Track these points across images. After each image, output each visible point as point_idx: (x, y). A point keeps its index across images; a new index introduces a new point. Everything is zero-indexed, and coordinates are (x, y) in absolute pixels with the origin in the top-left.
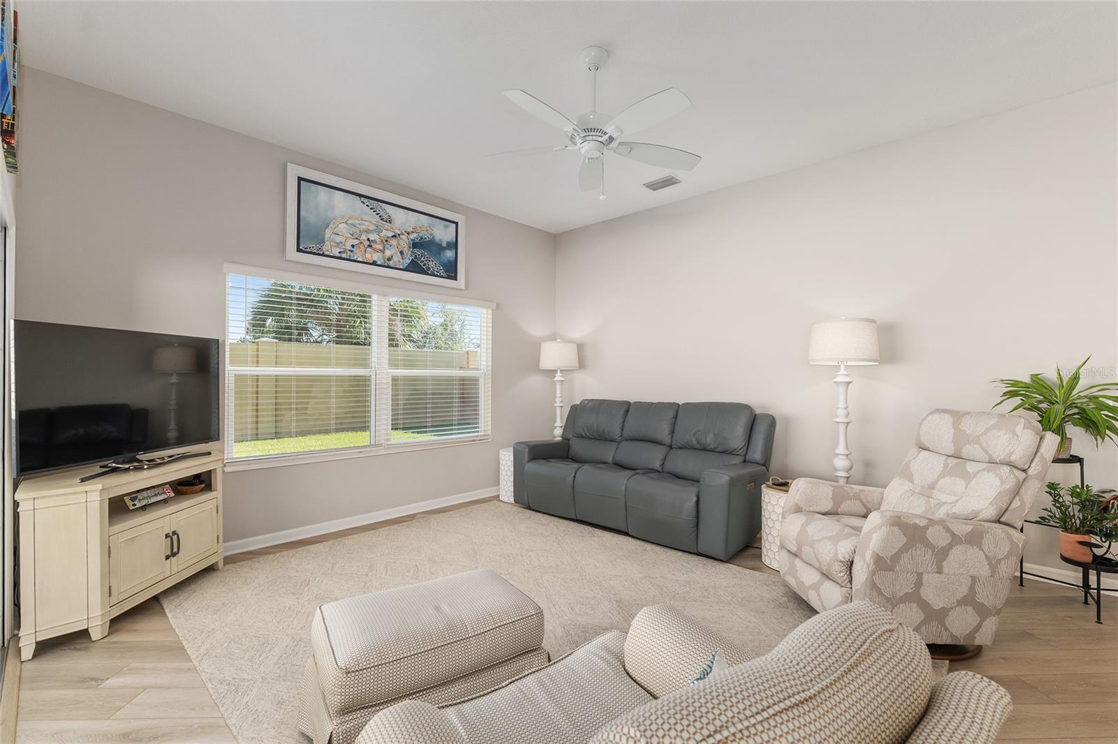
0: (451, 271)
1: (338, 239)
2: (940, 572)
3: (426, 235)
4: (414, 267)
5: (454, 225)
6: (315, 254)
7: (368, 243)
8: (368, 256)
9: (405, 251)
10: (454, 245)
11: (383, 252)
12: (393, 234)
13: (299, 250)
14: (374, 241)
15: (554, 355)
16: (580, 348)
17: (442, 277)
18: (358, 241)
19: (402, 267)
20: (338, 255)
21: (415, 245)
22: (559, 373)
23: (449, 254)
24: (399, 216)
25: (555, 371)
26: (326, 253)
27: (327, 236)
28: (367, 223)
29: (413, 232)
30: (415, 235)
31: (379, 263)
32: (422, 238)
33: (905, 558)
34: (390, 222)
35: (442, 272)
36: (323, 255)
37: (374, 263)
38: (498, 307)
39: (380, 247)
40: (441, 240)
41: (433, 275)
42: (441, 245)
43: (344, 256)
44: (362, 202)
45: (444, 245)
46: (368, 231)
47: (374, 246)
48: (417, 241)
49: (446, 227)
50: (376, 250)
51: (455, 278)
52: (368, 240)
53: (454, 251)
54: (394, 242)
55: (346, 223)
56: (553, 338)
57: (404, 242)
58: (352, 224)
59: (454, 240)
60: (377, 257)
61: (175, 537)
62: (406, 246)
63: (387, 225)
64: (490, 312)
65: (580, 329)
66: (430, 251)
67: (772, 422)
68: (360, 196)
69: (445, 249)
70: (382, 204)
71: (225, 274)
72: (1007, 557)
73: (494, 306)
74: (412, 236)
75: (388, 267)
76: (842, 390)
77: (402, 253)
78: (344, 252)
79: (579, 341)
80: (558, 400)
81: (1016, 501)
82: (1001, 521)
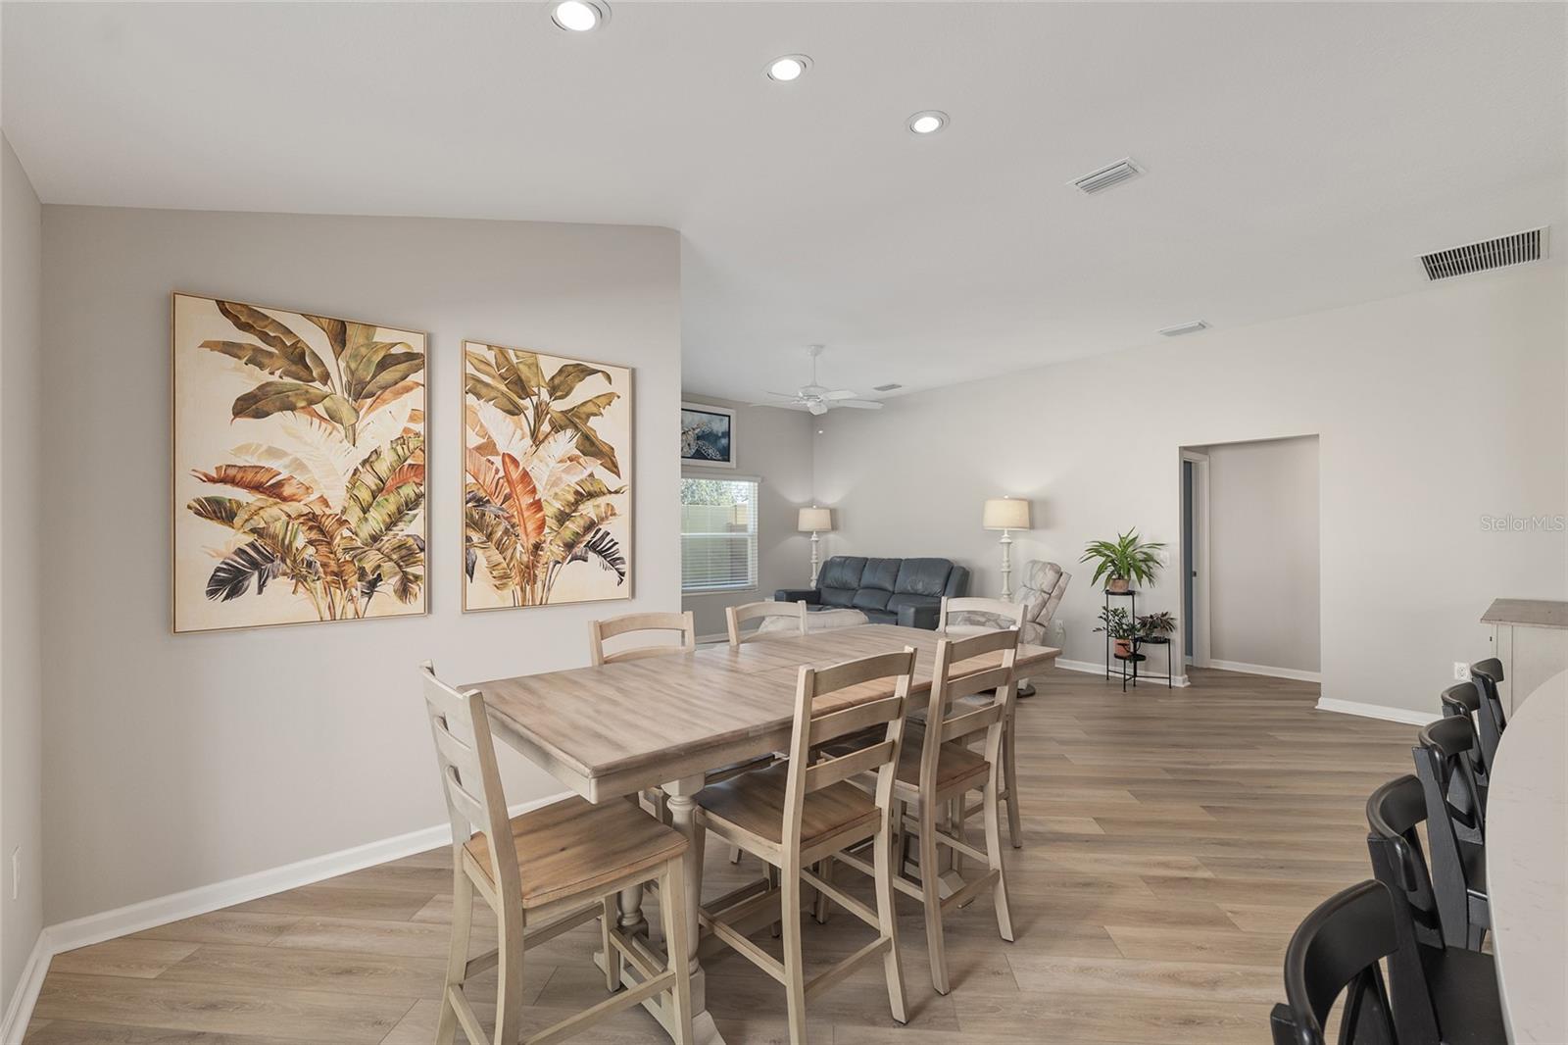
0: (725, 455)
3: (707, 430)
4: (699, 455)
5: (727, 418)
9: (692, 442)
10: (727, 434)
15: (809, 519)
16: (833, 512)
17: (719, 460)
19: (689, 456)
21: (698, 438)
22: (815, 535)
23: (724, 441)
24: (687, 419)
25: (812, 533)
29: (697, 428)
30: (698, 430)
32: (703, 432)
35: (718, 457)
38: (762, 481)
40: (717, 432)
41: (712, 459)
42: (716, 436)
45: (720, 435)
48: (700, 434)
49: (721, 420)
51: (729, 461)
53: (727, 438)
56: (810, 505)
57: (691, 437)
59: (727, 430)
62: (692, 439)
64: (756, 484)
65: (832, 498)
66: (709, 441)
69: (720, 438)
73: (759, 479)
74: (696, 432)
76: (1005, 548)
77: (689, 445)
79: (831, 507)
80: (814, 557)
81: (1044, 612)
82: (1034, 621)
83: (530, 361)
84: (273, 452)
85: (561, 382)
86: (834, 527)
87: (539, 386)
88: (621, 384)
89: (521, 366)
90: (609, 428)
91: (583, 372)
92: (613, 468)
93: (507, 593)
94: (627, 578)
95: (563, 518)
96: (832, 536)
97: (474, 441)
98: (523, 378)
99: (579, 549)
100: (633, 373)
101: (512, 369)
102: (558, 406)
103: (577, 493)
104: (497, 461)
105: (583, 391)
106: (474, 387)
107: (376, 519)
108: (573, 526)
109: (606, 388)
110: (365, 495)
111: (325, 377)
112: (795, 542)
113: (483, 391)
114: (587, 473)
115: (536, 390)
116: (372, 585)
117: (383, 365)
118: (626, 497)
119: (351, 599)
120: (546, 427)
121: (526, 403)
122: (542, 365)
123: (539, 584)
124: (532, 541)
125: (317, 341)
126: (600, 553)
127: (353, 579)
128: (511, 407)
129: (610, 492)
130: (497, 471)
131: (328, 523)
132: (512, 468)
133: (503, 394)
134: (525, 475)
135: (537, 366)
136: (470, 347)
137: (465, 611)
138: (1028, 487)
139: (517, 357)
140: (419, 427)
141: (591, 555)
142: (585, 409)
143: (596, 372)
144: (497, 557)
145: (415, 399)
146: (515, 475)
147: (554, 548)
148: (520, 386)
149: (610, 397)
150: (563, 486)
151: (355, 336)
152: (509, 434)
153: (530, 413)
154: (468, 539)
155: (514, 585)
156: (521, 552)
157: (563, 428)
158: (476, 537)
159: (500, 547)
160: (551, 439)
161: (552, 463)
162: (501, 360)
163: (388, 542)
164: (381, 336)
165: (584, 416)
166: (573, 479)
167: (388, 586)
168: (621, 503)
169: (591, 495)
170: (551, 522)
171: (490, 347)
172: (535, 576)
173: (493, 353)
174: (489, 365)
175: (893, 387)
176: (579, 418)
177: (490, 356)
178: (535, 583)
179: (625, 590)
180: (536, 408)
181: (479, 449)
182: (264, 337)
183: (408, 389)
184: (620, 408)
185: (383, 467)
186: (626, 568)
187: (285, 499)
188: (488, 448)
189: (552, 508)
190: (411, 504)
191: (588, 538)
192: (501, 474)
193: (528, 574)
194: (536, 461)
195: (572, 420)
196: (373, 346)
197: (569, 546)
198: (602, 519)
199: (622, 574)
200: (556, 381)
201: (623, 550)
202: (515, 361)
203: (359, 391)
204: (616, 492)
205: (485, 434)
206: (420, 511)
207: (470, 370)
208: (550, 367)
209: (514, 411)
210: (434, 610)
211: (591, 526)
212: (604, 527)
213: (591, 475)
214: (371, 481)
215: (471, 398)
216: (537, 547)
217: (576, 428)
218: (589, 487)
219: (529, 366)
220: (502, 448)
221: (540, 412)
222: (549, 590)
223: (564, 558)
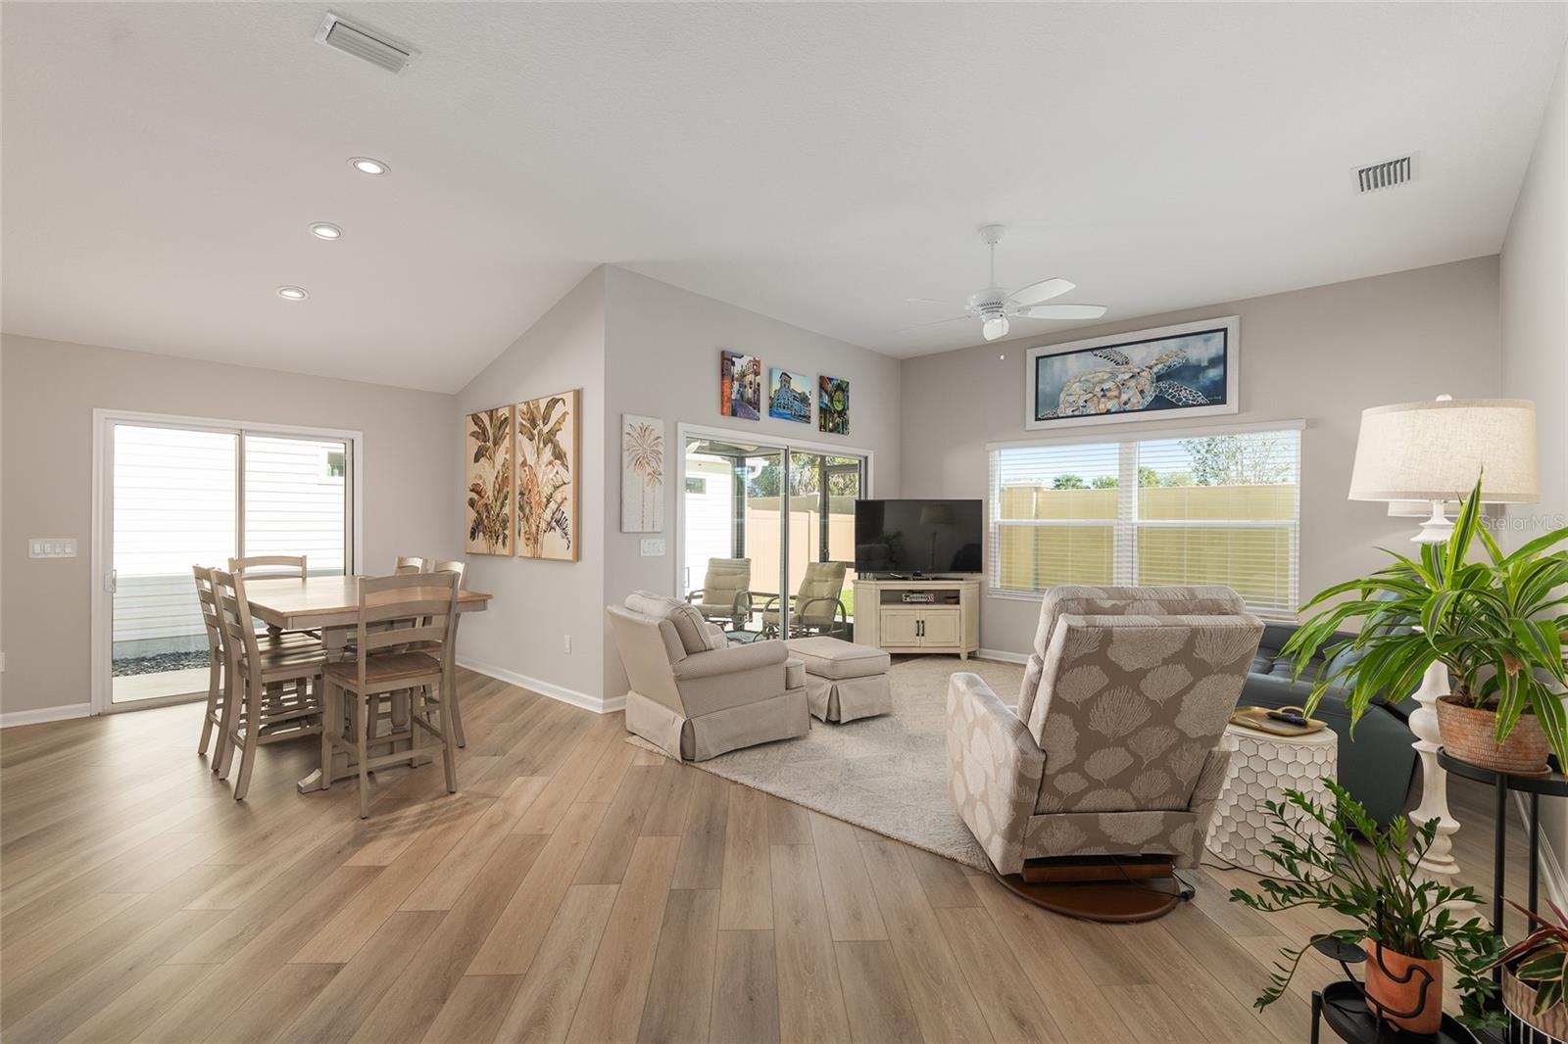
0: (1216, 394)
1: (1071, 399)
3: (1176, 362)
4: (1160, 403)
5: (1223, 333)
6: (1051, 419)
7: (1102, 393)
8: (1102, 406)
9: (1147, 388)
10: (1221, 360)
11: (1118, 397)
12: (1131, 375)
13: (1037, 419)
14: (1109, 390)
17: (1201, 405)
18: (1091, 395)
19: (1141, 408)
20: (1071, 414)
21: (1159, 378)
23: (1214, 373)
24: (1138, 355)
26: (1061, 415)
27: (1061, 399)
28: (1100, 374)
29: (1157, 364)
30: (1160, 366)
31: (1113, 410)
32: (1169, 367)
34: (1127, 363)
35: (1201, 400)
36: (1058, 418)
37: (1108, 412)
39: (1116, 393)
40: (1199, 360)
41: (1187, 406)
42: (1199, 366)
43: (1076, 413)
44: (1096, 355)
45: (1205, 363)
46: (1102, 382)
47: (1108, 394)
48: (1162, 372)
49: (1206, 340)
50: (1110, 398)
51: (1223, 401)
52: (1102, 390)
53: (1222, 367)
54: (1133, 383)
55: (1079, 381)
57: (1145, 380)
58: (1086, 381)
59: (1222, 352)
60: (1111, 405)
61: (921, 625)
62: (1148, 382)
63: (1122, 368)
64: (1300, 432)
69: (1207, 367)
70: (1117, 349)
71: (988, 452)
73: (1303, 423)
74: (1155, 370)
75: (1125, 411)
77: (1142, 392)
78: (1078, 409)
83: (537, 404)
84: (480, 477)
85: (547, 413)
88: (571, 402)
89: (534, 409)
90: (565, 437)
91: (555, 401)
92: (566, 466)
93: (530, 548)
94: (572, 545)
95: (548, 501)
97: (521, 459)
98: (535, 416)
99: (553, 523)
100: (578, 392)
101: (532, 412)
102: (546, 429)
103: (553, 484)
104: (528, 469)
105: (555, 415)
107: (498, 506)
108: (551, 508)
109: (563, 410)
110: (496, 493)
111: (489, 439)
113: (523, 429)
114: (555, 470)
115: (539, 421)
116: (497, 538)
117: (499, 427)
118: (572, 485)
119: (493, 544)
120: (542, 444)
121: (536, 431)
125: (487, 422)
126: (561, 526)
127: (493, 535)
129: (565, 482)
130: (528, 475)
131: (489, 508)
132: (531, 472)
133: (529, 428)
134: (535, 476)
135: (539, 406)
136: (520, 406)
139: (533, 404)
140: (508, 456)
141: (558, 527)
142: (555, 427)
143: (559, 399)
144: (527, 527)
145: (508, 441)
146: (532, 476)
147: (545, 521)
148: (534, 422)
149: (564, 415)
151: (495, 416)
152: (530, 452)
153: (537, 437)
154: (520, 515)
155: (531, 543)
156: (533, 523)
157: (547, 443)
159: (528, 520)
160: (544, 451)
161: (544, 466)
162: (528, 408)
163: (501, 516)
164: (500, 412)
166: (551, 476)
167: (500, 539)
168: (570, 491)
169: (558, 485)
170: (543, 506)
171: (525, 403)
172: (538, 539)
174: (525, 413)
176: (554, 434)
178: (538, 543)
179: (571, 553)
180: (539, 433)
181: (522, 464)
182: (479, 426)
183: (505, 437)
185: (499, 479)
186: (571, 537)
187: (482, 498)
188: (525, 462)
189: (544, 496)
190: (506, 497)
191: (557, 515)
194: (539, 466)
195: (551, 437)
196: (498, 418)
198: (562, 502)
199: (570, 542)
201: (571, 524)
202: (532, 407)
203: (496, 442)
205: (524, 454)
206: (508, 500)
207: (521, 419)
208: (543, 405)
209: (532, 437)
211: (557, 507)
212: (563, 507)
213: (558, 471)
214: (497, 486)
215: (520, 435)
217: (552, 441)
218: (556, 480)
220: (529, 461)
221: (540, 436)
222: (543, 548)
223: (547, 529)
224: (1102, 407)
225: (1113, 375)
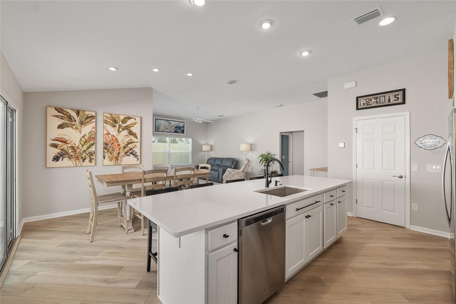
0: (183, 132)
1: (162, 128)
2: (233, 177)
3: (178, 126)
4: (176, 132)
5: (184, 123)
7: (167, 128)
9: (174, 129)
12: (171, 126)
13: (155, 131)
15: (205, 148)
16: (211, 146)
17: (181, 133)
18: (165, 128)
19: (173, 132)
21: (176, 128)
23: (183, 128)
24: (173, 123)
25: (206, 151)
27: (160, 128)
33: (229, 176)
34: (171, 124)
36: (159, 131)
37: (168, 132)
38: (193, 138)
39: (169, 129)
41: (179, 133)
42: (181, 127)
43: (162, 131)
46: (167, 126)
49: (182, 123)
54: (172, 128)
55: (163, 125)
56: (205, 145)
57: (174, 127)
59: (184, 126)
60: (168, 131)
64: (191, 139)
65: (211, 143)
66: (179, 129)
67: (238, 161)
68: (166, 120)
70: (169, 121)
72: (242, 176)
74: (175, 126)
75: (171, 132)
76: (245, 155)
79: (211, 145)
80: (206, 157)
81: (245, 169)
82: (243, 172)
83: (118, 116)
84: (65, 135)
85: (125, 120)
86: (211, 150)
87: (119, 121)
88: (138, 120)
89: (116, 118)
90: (135, 129)
91: (129, 118)
92: (136, 137)
93: (112, 162)
94: (139, 160)
95: (125, 147)
96: (211, 152)
97: (105, 132)
98: (116, 119)
99: (128, 154)
100: (141, 118)
101: (114, 118)
102: (124, 125)
103: (128, 142)
104: (110, 136)
105: (129, 122)
106: (106, 122)
107: (85, 147)
108: (127, 149)
109: (134, 121)
110: (83, 143)
111: (75, 121)
112: (202, 154)
113: (107, 122)
114: (130, 138)
115: (119, 122)
116: (84, 160)
117: (86, 119)
118: (139, 143)
119: (80, 162)
120: (121, 129)
121: (117, 125)
122: (120, 117)
123: (119, 160)
124: (118, 152)
125: (74, 114)
126: (133, 154)
127: (80, 159)
128: (113, 126)
129: (135, 142)
130: (110, 138)
131: (76, 148)
132: (113, 138)
133: (112, 123)
134: (116, 139)
135: (119, 117)
136: (105, 114)
137: (103, 165)
138: (251, 141)
139: (115, 116)
140: (94, 130)
141: (131, 155)
142: (130, 126)
143: (132, 118)
144: (110, 155)
145: (93, 124)
146: (114, 139)
147: (123, 153)
148: (115, 121)
149: (135, 123)
150: (125, 141)
151: (81, 113)
152: (113, 131)
153: (118, 127)
154: (104, 151)
155: (114, 161)
156: (115, 154)
157: (125, 129)
158: (105, 151)
159: (111, 153)
160: (122, 132)
161: (122, 137)
162: (111, 116)
163: (87, 152)
164: (86, 113)
165: (129, 127)
166: (127, 140)
167: (87, 160)
168: (138, 145)
169: (131, 143)
170: (122, 148)
171: (109, 114)
172: (118, 159)
173: (110, 115)
174: (109, 117)
175: (222, 116)
176: (128, 127)
177: (109, 116)
178: (118, 160)
179: (139, 162)
180: (119, 126)
181: (106, 134)
182: (63, 114)
183: (92, 123)
184: (138, 126)
185: (86, 138)
186: (139, 158)
187: (67, 144)
188: (108, 134)
189: (122, 145)
190: (92, 145)
191: (130, 151)
192: (111, 139)
193: (117, 158)
194: (119, 136)
195: (127, 128)
196: (84, 114)
197: (126, 153)
198: (134, 148)
199: (138, 159)
200: (123, 120)
201: (138, 154)
202: (114, 116)
203: (82, 123)
204: (137, 142)
205: (108, 131)
206: (94, 146)
207: (105, 119)
208: (122, 118)
209: (114, 126)
210: (97, 165)
211: (131, 149)
212: (134, 149)
213: (131, 139)
214: (84, 140)
215: (105, 124)
216: (119, 153)
217: (128, 129)
218: (130, 141)
219: (117, 117)
220: (111, 133)
221: (120, 127)
222: (121, 162)
223: (125, 156)
224: (167, 131)
225: (169, 126)
